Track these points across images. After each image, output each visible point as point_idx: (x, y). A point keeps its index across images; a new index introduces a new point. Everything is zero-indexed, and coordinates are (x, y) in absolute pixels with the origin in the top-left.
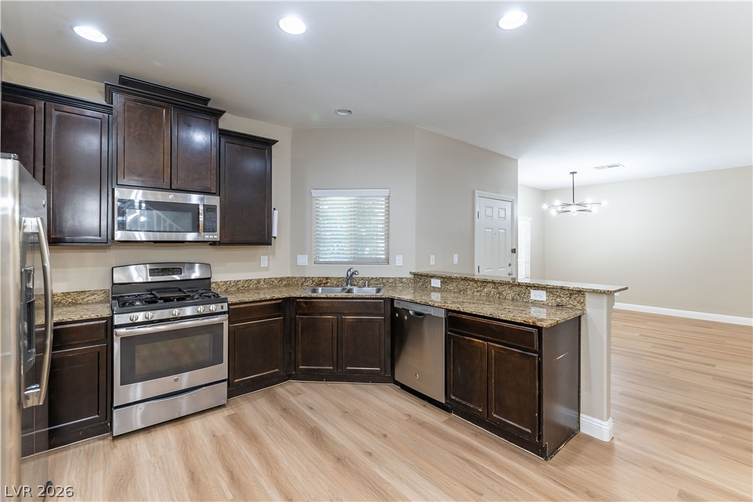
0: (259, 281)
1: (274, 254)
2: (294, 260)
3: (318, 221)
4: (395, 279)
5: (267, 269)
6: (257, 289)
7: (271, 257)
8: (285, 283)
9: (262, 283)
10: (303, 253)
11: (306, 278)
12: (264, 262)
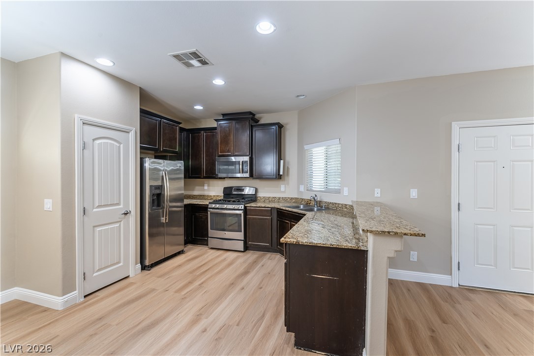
0: (279, 198)
1: (288, 184)
2: (298, 188)
3: (311, 166)
4: (342, 204)
5: (284, 192)
6: (279, 202)
7: (287, 185)
8: (294, 201)
9: (281, 199)
10: (302, 184)
11: (302, 199)
12: (283, 188)
